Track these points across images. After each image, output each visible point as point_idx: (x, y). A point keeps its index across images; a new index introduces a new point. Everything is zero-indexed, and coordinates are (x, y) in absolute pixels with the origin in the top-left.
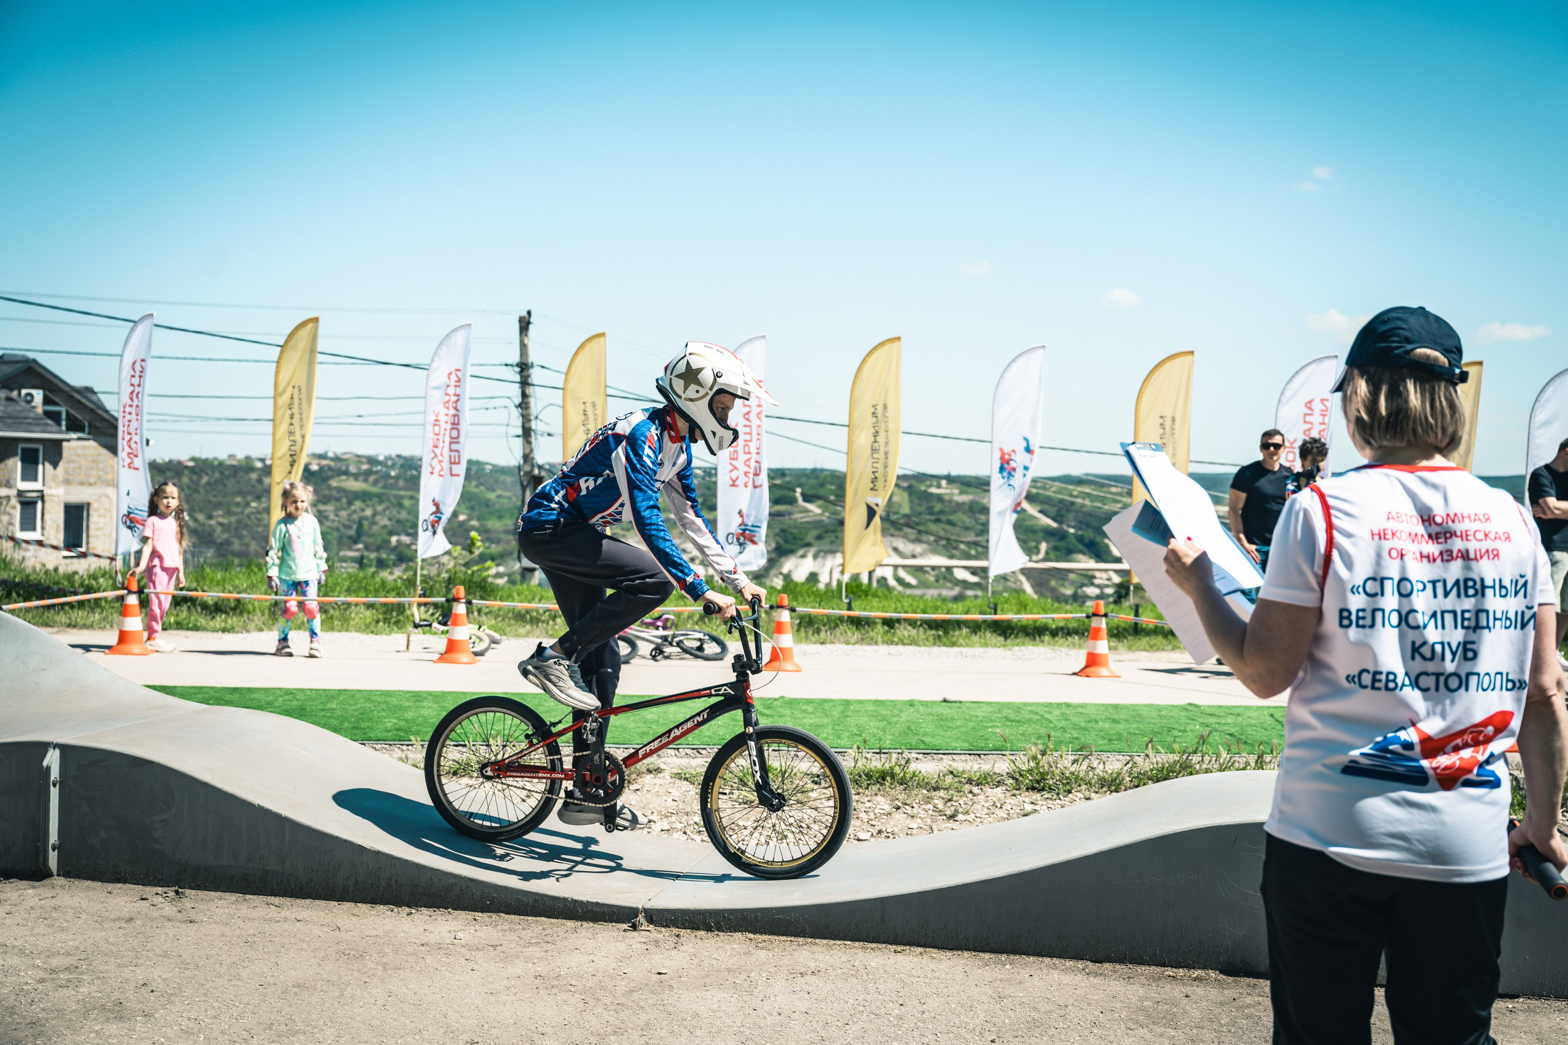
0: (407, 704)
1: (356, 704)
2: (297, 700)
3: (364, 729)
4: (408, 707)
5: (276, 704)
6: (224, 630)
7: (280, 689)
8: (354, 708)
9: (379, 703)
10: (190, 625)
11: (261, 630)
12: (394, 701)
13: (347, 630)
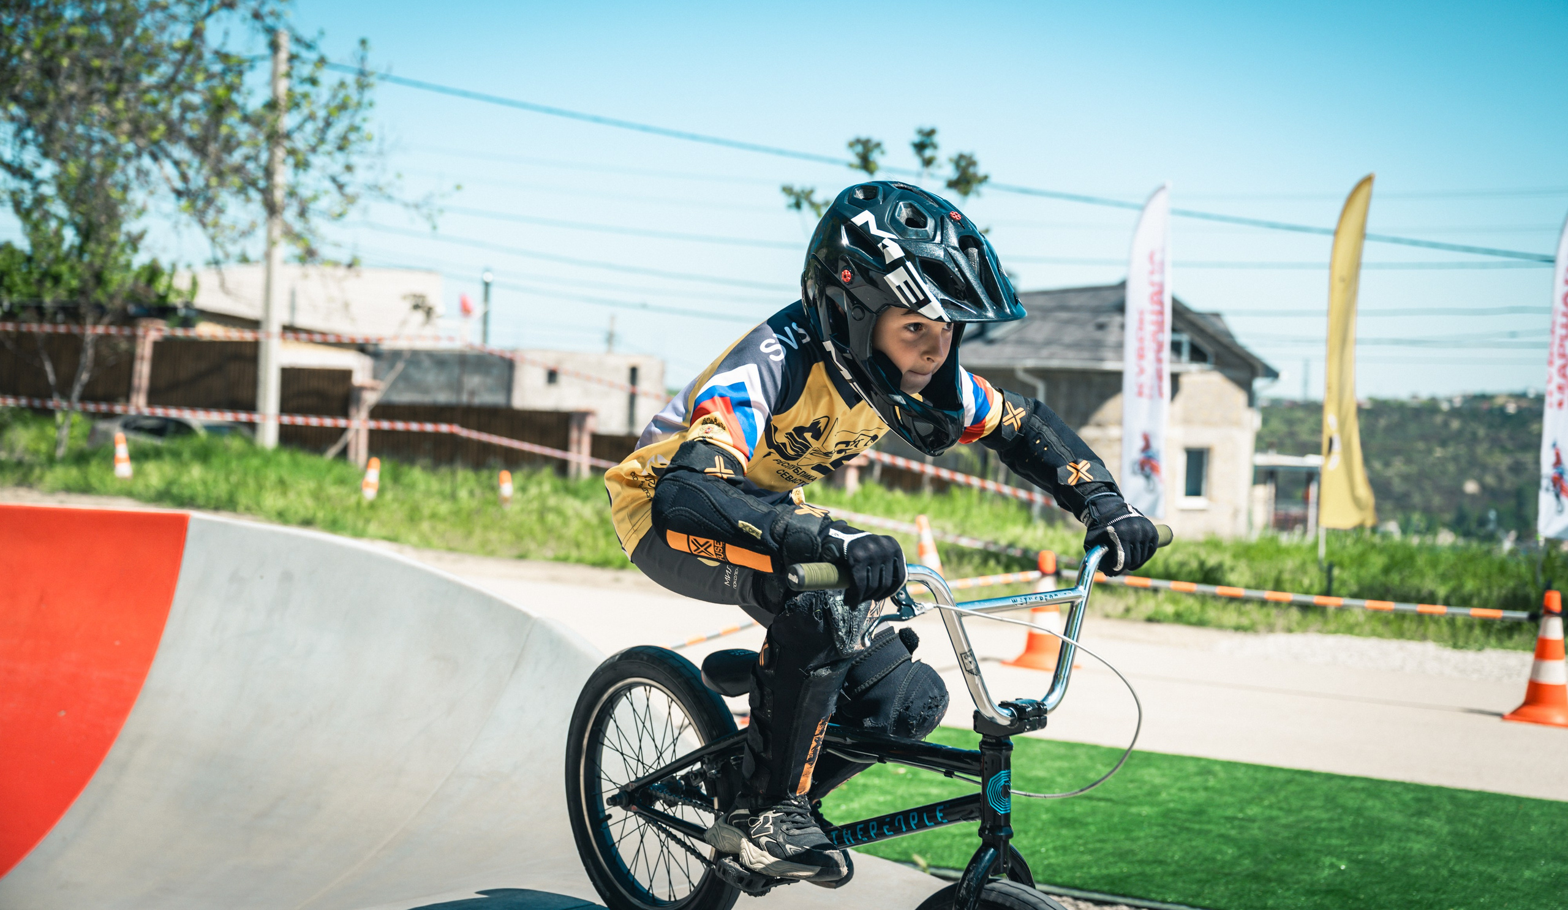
0: (1398, 818)
1: (1300, 810)
2: (1206, 789)
3: (1269, 880)
4: (1394, 828)
5: (1164, 796)
6: (1238, 628)
7: (1197, 759)
8: (1291, 819)
9: (1345, 809)
10: (1194, 619)
11: (1289, 630)
12: (1374, 807)
13: (1424, 638)
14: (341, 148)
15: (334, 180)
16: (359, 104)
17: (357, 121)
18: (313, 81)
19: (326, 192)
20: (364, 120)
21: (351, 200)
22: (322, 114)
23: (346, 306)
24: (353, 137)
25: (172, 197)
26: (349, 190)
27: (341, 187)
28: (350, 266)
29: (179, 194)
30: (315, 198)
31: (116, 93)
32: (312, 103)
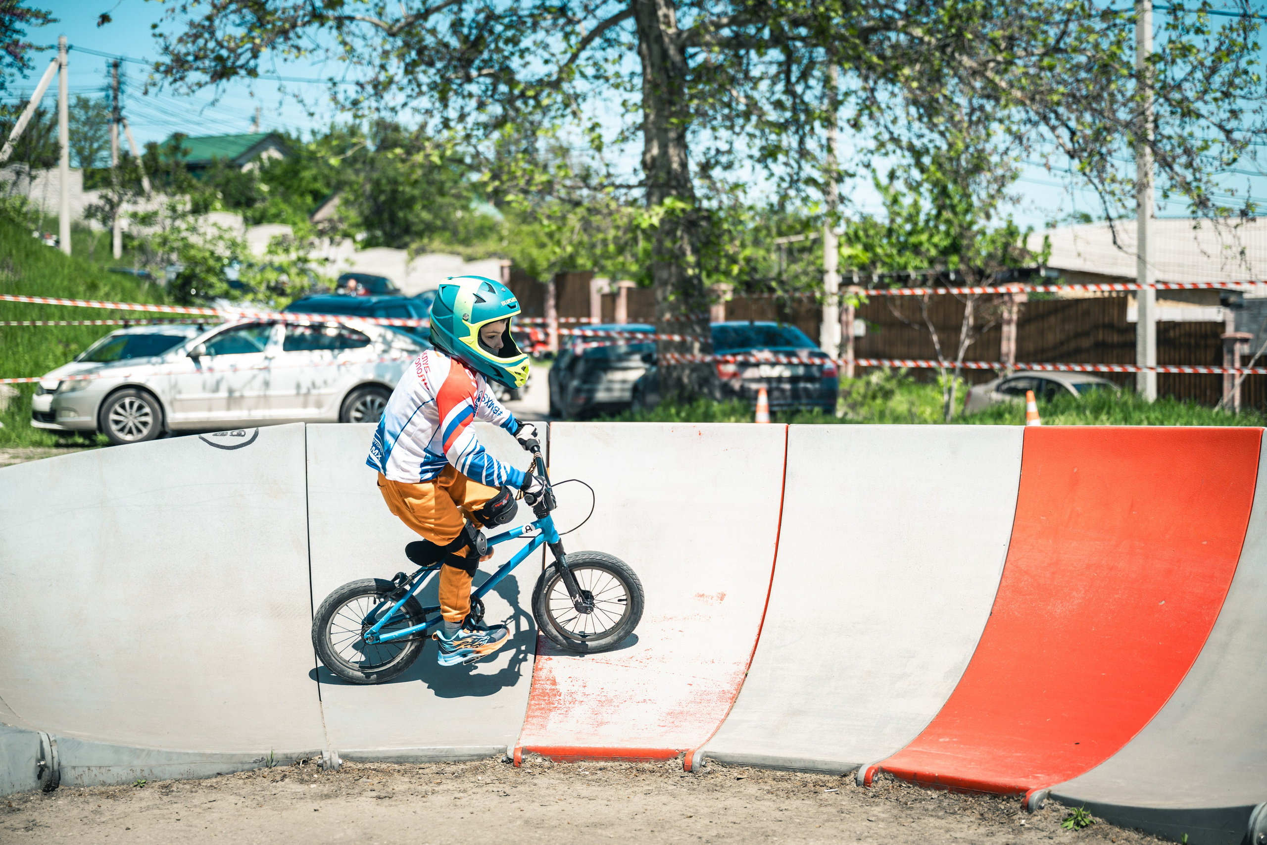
14: (1226, 95)
15: (1221, 127)
16: (1244, 47)
17: (1243, 64)
18: (1199, 31)
19: (1213, 141)
20: (1250, 62)
21: (1241, 146)
22: (1208, 62)
23: (1242, 253)
24: (1237, 81)
25: (1067, 158)
26: (1236, 135)
27: (1228, 133)
28: (1244, 214)
29: (1072, 155)
30: (1205, 147)
31: (1010, 63)
32: (1198, 51)
